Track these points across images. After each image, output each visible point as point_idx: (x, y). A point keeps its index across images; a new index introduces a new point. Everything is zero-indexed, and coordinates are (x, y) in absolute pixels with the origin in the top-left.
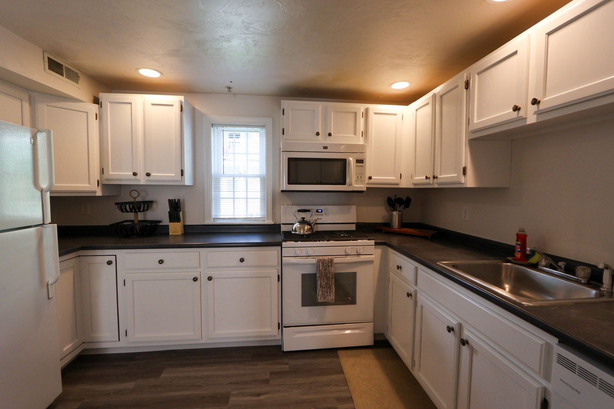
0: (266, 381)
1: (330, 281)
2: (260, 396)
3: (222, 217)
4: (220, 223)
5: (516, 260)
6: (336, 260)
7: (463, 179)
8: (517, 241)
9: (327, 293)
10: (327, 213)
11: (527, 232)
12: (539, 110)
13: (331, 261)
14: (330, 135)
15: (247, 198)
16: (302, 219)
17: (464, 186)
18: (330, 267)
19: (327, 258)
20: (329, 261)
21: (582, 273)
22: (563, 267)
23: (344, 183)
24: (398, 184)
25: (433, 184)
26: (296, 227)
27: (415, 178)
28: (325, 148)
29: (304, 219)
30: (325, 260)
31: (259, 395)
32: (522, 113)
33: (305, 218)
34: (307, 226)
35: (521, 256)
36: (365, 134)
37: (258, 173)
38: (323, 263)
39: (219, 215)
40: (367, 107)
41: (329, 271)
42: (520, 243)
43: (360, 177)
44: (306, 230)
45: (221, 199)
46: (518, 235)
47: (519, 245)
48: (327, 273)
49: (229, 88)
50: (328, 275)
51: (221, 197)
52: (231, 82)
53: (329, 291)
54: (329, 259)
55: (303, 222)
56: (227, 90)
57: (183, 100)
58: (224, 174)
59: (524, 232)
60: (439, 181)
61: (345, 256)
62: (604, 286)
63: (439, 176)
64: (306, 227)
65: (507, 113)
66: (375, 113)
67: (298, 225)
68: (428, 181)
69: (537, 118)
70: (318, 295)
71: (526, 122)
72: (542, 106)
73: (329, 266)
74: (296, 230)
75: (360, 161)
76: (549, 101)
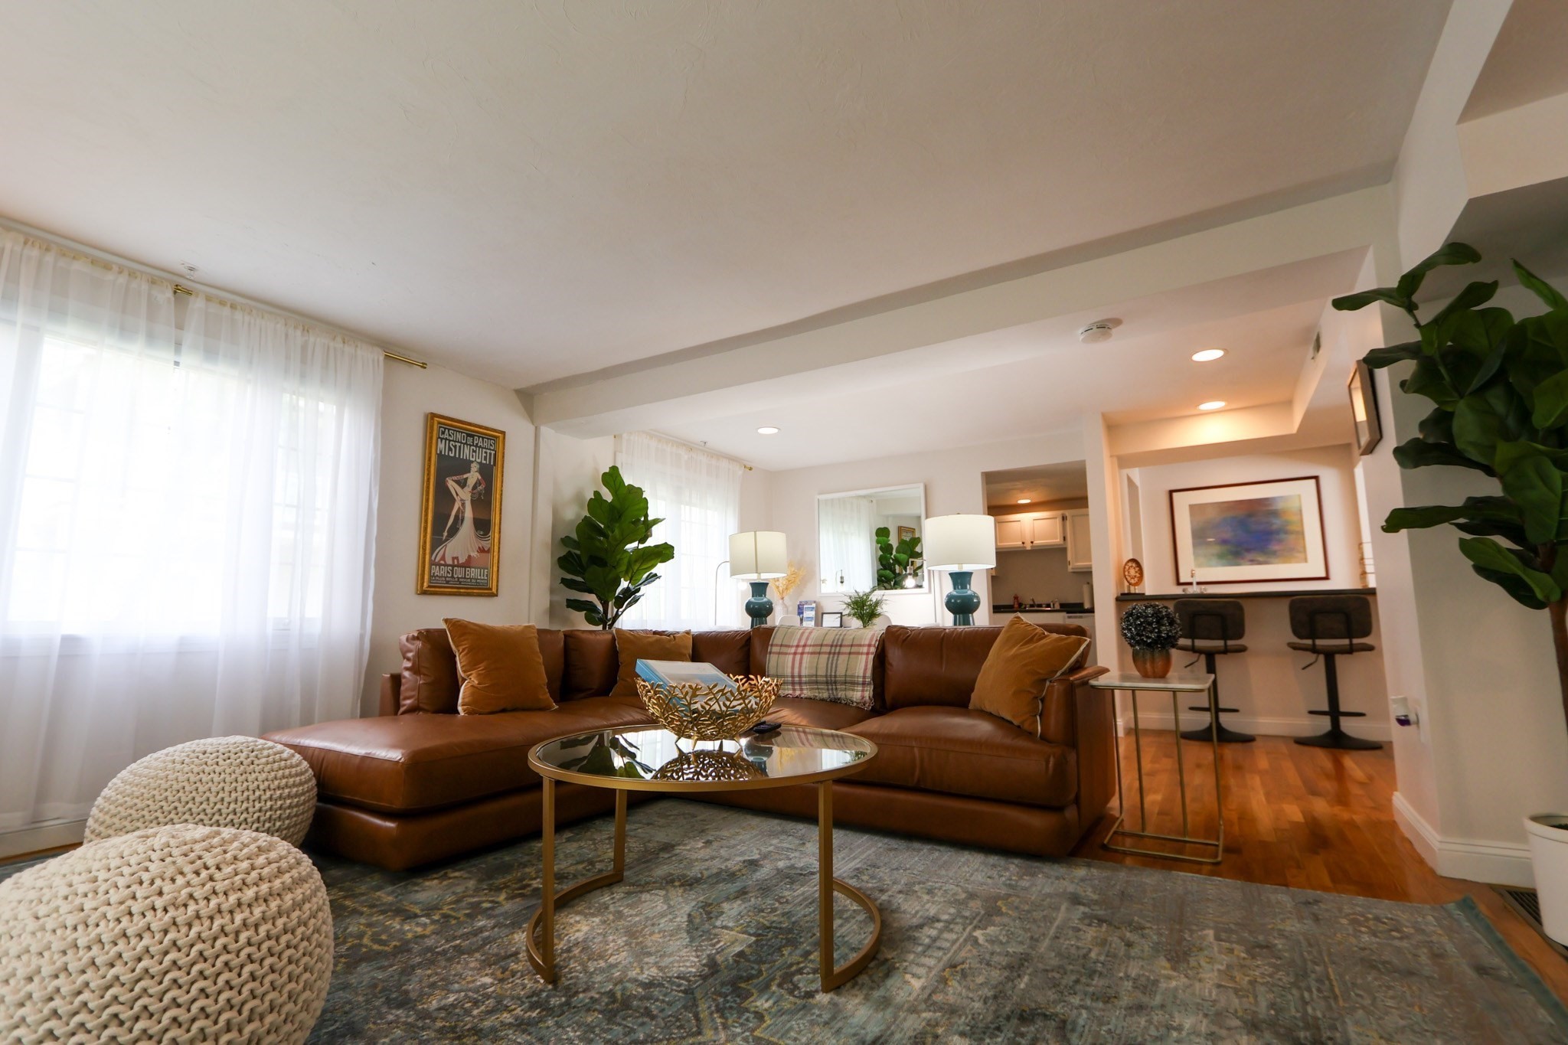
76: (1037, 542)
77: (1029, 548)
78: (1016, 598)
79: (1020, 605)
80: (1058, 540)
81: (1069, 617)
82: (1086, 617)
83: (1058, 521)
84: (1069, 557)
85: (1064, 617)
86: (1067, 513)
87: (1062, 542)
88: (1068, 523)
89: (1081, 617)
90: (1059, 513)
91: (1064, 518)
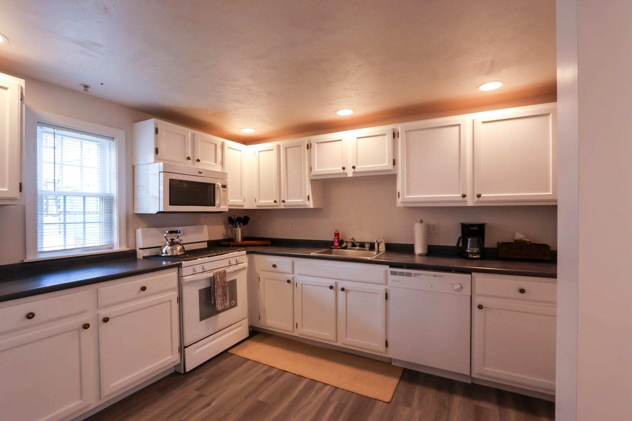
0: (201, 396)
1: (225, 289)
2: (211, 404)
3: (45, 250)
4: (44, 258)
5: (335, 247)
6: (228, 270)
7: (308, 203)
8: (335, 236)
9: (224, 300)
10: (185, 233)
11: (339, 232)
12: (355, 171)
13: (225, 272)
14: (198, 160)
15: (84, 223)
16: (171, 241)
17: (308, 207)
18: (225, 277)
19: (221, 270)
20: (223, 272)
21: (367, 246)
22: (359, 245)
23: (214, 205)
24: (242, 206)
25: (279, 206)
26: (167, 250)
27: (260, 202)
28: (200, 173)
29: (174, 241)
30: (220, 272)
31: (209, 404)
32: (345, 171)
33: (174, 239)
34: (179, 246)
35: (338, 244)
36: (222, 163)
37: (99, 192)
38: (219, 275)
39: (43, 248)
40: (223, 141)
41: (224, 281)
42: (337, 237)
43: (225, 200)
44: (179, 251)
45: (44, 225)
46: (335, 234)
47: (337, 238)
48: (222, 283)
49: (86, 87)
50: (223, 284)
51: (44, 222)
52: (102, 84)
53: (225, 298)
54: (223, 270)
55: (173, 243)
56: (82, 88)
57: (24, 86)
58: (55, 191)
59: (338, 231)
60: (286, 204)
61: (229, 267)
62: (376, 249)
63: (286, 201)
64: (178, 248)
65: (339, 169)
66: (229, 148)
67: (168, 247)
68: (275, 204)
69: (353, 175)
70: (217, 305)
71: (347, 175)
72: (356, 170)
73: (223, 276)
74: (168, 252)
75: (224, 186)
76: (359, 168)
77: (350, 175)
78: (337, 235)
79: (341, 242)
80: (385, 165)
81: (393, 273)
82: (415, 275)
83: (388, 139)
84: (399, 188)
85: (386, 271)
86: (400, 127)
87: (391, 167)
88: (400, 141)
89: (409, 275)
90: (387, 128)
91: (395, 135)
